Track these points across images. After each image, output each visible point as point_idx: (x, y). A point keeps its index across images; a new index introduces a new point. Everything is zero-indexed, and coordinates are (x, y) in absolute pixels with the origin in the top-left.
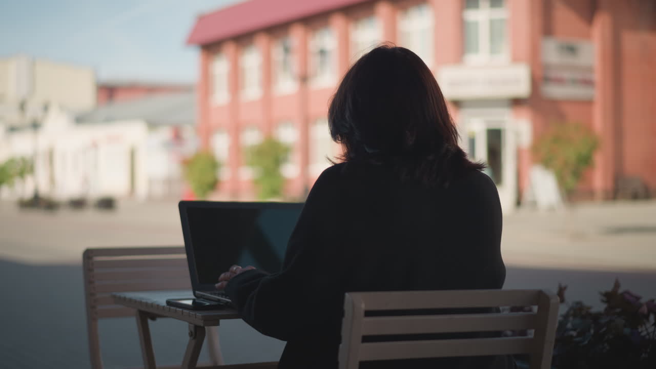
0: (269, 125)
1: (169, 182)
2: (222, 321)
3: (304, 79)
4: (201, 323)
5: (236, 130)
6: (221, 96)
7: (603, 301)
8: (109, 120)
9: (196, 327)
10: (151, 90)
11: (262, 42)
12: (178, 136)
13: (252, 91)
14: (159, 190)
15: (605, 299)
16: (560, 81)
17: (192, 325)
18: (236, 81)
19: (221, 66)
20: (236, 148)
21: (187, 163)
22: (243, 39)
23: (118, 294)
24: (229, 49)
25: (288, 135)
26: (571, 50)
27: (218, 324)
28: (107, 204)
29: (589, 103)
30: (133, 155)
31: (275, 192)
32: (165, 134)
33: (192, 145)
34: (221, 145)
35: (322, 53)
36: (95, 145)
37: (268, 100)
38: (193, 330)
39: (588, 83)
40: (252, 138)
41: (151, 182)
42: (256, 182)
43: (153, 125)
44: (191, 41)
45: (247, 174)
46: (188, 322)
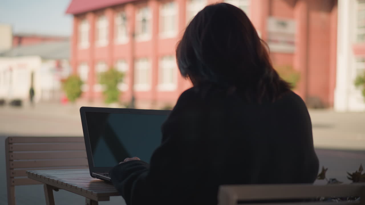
0: (112, 61)
1: (53, 91)
2: (111, 198)
3: (133, 35)
4: (96, 199)
5: (93, 64)
6: (84, 44)
7: (349, 178)
8: (19, 55)
9: (92, 201)
10: (44, 39)
11: (109, 13)
12: (59, 66)
13: (103, 41)
14: (47, 96)
15: (351, 177)
16: (276, 42)
17: (89, 200)
18: (93, 35)
19: (85, 27)
20: (92, 73)
21: (64, 81)
22: (98, 12)
23: (32, 172)
24: (90, 17)
25: (123, 67)
26: (283, 24)
27: (108, 200)
28: (17, 103)
29: (291, 55)
30: (32, 76)
31: (114, 99)
32: (51, 64)
33: (67, 71)
34: (84, 72)
35: (144, 21)
36: (11, 70)
37: (111, 46)
38: (89, 202)
39: (292, 43)
40: (102, 68)
41: (42, 91)
42: (104, 93)
43: (44, 59)
44: (68, 12)
45: (99, 88)
46: (86, 197)
